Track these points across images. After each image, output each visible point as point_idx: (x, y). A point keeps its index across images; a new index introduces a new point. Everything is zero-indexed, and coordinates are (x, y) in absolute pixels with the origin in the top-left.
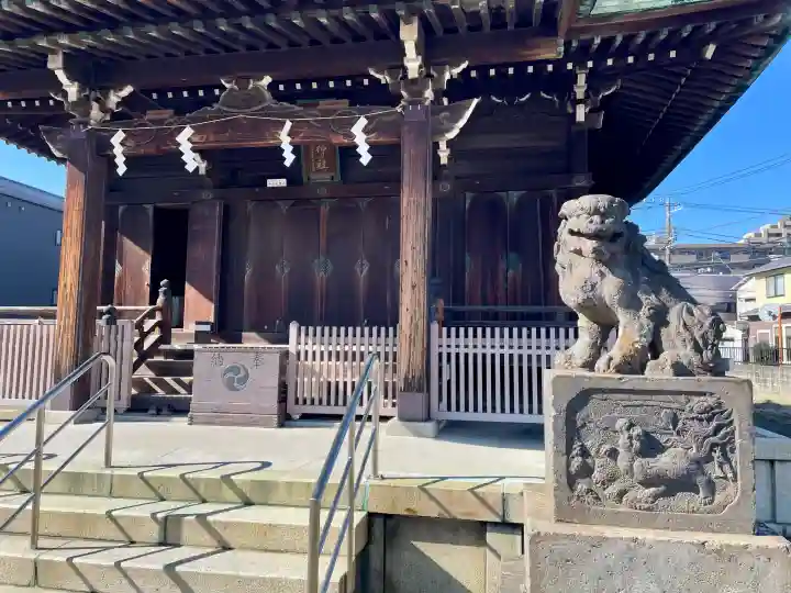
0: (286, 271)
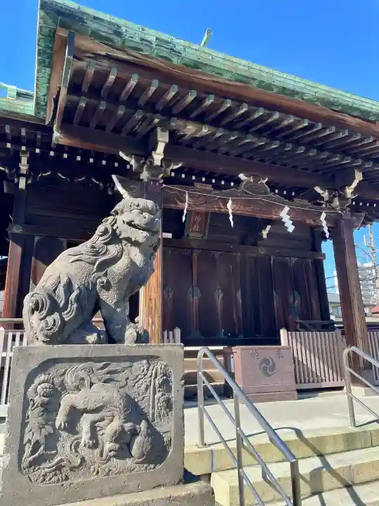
0: (171, 295)
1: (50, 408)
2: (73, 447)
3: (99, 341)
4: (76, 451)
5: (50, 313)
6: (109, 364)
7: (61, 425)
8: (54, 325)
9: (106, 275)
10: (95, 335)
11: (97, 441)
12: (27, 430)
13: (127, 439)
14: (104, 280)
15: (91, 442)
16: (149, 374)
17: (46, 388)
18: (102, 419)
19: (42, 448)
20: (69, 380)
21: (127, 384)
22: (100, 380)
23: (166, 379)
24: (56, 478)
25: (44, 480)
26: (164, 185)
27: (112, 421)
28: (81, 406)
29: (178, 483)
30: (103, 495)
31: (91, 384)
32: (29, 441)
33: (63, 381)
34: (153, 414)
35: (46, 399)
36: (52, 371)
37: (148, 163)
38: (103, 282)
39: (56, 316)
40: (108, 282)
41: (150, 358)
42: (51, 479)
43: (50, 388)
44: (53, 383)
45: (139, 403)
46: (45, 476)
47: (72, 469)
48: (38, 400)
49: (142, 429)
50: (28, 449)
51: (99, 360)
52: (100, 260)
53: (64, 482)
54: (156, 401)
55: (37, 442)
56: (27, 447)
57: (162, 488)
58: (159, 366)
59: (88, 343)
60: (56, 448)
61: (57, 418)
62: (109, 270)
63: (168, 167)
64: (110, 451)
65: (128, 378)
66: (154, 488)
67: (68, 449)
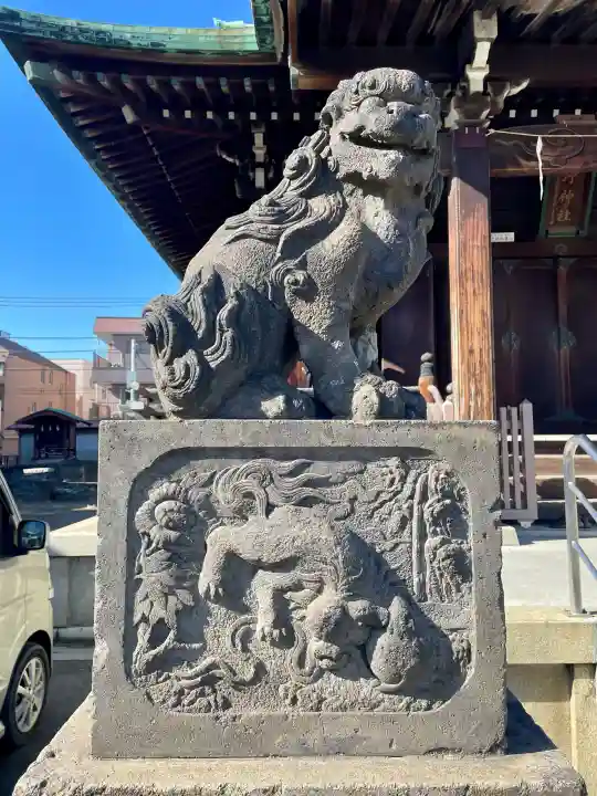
0: (515, 345)
1: (183, 552)
2: (237, 641)
3: (290, 413)
4: (245, 649)
5: (178, 352)
6: (309, 465)
7: (208, 589)
8: (187, 376)
9: (303, 265)
10: (280, 399)
11: (291, 631)
12: (139, 595)
13: (358, 636)
14: (300, 276)
15: (276, 632)
16: (407, 491)
17: (172, 510)
18: (298, 587)
19: (171, 635)
20: (222, 495)
21: (353, 510)
22: (288, 499)
23: (453, 505)
24: (204, 701)
25: (178, 703)
26: (492, 131)
27: (320, 591)
28: (247, 553)
29: (492, 750)
30: (307, 752)
31: (269, 508)
32: (145, 619)
33: (208, 496)
34: (422, 585)
35: (173, 534)
36: (185, 475)
37: (459, 93)
38: (296, 282)
39: (190, 357)
40: (309, 281)
41: (409, 455)
42: (192, 702)
43: (179, 511)
44: (186, 501)
45: (388, 557)
46: (181, 693)
47: (239, 685)
48: (156, 534)
49: (393, 617)
50: (143, 636)
51: (285, 454)
52: (288, 232)
53: (220, 713)
54: (427, 556)
55: (161, 621)
56: (140, 630)
57: (449, 757)
58: (432, 472)
59: (263, 416)
60: (201, 638)
61: (201, 575)
62: (312, 253)
63: (498, 92)
64: (322, 658)
65: (355, 498)
66: (430, 751)
67: (228, 643)
